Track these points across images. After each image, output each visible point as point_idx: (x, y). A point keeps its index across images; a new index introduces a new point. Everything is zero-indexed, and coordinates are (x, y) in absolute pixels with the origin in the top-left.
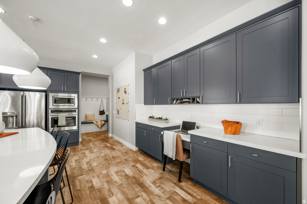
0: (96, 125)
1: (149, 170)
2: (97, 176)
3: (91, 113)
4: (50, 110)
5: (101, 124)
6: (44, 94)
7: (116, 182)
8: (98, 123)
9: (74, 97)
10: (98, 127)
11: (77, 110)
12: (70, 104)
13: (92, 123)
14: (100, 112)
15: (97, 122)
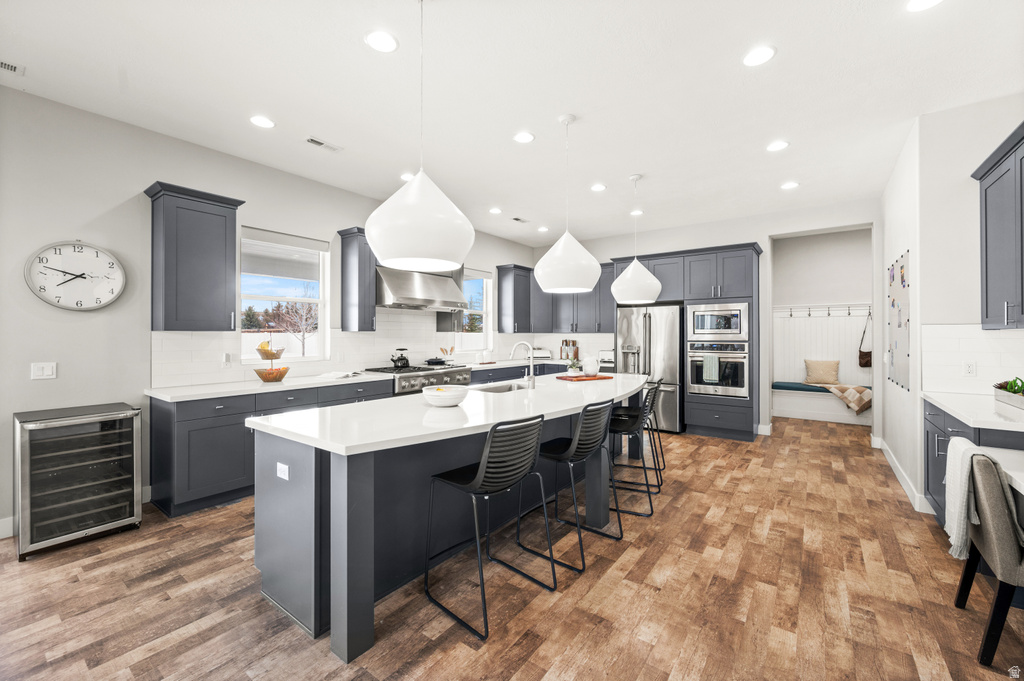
0: (843, 399)
1: (890, 571)
2: (728, 508)
3: (825, 359)
4: (689, 344)
5: (861, 399)
6: (676, 308)
7: (752, 536)
8: (846, 394)
9: (738, 312)
10: (849, 407)
11: (746, 345)
12: (729, 331)
13: (826, 391)
14: (860, 358)
15: (843, 391)
